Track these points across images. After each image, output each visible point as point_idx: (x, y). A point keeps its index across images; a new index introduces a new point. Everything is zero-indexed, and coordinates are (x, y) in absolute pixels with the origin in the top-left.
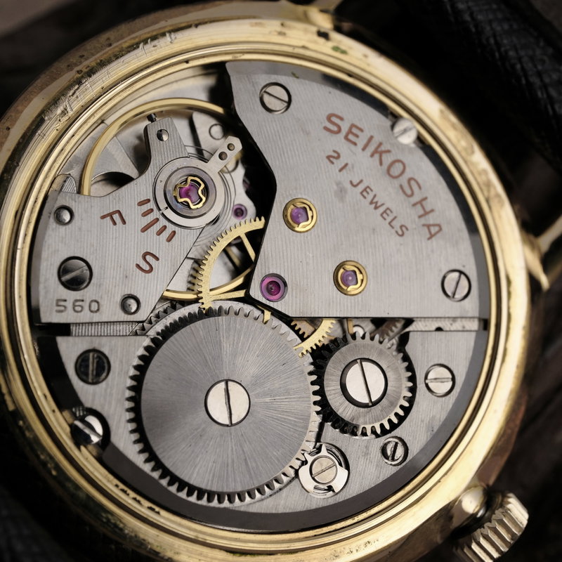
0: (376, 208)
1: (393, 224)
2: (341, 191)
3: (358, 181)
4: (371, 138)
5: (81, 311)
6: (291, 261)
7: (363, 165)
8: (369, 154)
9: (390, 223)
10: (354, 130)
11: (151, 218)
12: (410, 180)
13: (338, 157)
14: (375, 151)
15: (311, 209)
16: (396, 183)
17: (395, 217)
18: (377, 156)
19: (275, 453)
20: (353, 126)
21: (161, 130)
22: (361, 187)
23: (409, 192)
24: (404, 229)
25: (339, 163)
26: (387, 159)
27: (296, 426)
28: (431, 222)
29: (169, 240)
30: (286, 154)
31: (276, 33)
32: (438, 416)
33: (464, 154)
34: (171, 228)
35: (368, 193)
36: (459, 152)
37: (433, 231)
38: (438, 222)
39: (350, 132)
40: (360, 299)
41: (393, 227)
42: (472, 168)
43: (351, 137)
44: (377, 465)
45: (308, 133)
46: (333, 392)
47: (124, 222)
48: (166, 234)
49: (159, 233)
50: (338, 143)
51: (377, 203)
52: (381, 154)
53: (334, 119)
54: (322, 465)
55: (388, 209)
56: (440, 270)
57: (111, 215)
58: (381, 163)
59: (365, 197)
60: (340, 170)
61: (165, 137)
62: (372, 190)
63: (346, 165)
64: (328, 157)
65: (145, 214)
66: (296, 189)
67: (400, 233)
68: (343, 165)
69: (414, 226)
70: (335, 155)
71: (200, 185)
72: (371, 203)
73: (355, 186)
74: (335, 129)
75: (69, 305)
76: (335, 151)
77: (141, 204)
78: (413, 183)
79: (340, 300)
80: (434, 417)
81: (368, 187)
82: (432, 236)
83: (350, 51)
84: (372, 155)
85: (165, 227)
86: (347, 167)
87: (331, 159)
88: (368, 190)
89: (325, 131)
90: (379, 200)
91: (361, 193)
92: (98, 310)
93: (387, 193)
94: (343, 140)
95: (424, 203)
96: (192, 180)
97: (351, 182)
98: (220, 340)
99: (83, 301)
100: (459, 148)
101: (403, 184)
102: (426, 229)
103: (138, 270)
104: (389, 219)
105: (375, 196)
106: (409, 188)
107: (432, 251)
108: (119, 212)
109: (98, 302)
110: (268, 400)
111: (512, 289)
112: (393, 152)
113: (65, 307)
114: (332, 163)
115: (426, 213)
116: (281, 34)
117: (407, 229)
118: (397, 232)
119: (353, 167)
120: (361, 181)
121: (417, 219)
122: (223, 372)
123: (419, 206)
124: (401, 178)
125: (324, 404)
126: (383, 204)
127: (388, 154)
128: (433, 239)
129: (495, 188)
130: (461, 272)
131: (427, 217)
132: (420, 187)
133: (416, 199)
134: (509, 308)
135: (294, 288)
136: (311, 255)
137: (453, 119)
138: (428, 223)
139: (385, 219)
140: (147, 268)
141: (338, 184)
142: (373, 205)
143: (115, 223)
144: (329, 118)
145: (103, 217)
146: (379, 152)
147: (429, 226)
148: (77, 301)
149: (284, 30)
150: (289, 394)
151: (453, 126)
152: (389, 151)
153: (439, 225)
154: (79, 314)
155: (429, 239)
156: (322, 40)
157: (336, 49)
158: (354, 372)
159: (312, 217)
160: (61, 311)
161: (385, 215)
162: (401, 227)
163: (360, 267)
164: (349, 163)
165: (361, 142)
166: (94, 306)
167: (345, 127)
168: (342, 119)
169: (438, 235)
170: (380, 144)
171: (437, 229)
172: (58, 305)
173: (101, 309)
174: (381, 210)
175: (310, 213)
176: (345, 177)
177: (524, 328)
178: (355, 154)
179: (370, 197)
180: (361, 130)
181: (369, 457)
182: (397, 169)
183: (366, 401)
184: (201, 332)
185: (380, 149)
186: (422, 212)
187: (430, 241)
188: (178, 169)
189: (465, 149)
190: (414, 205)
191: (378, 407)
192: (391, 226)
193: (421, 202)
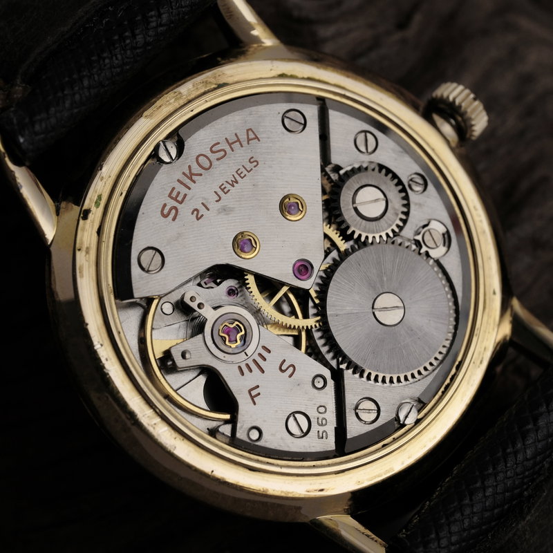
0: (237, 182)
1: (249, 169)
2: (225, 210)
3: (216, 195)
4: (179, 181)
5: (326, 420)
7: (203, 190)
8: (193, 184)
9: (249, 172)
10: (174, 195)
11: (253, 366)
12: (212, 151)
13: (197, 210)
14: (191, 179)
16: (215, 163)
17: (243, 166)
18: (195, 178)
20: (170, 196)
21: (182, 356)
22: (221, 193)
23: (222, 153)
24: (252, 160)
25: (203, 211)
26: (196, 169)
27: (402, 258)
28: (246, 137)
29: (268, 351)
31: (87, 256)
34: (260, 350)
35: (225, 188)
37: (252, 136)
38: (245, 131)
39: (175, 199)
41: (252, 169)
43: (180, 199)
44: (428, 197)
46: (378, 228)
47: (258, 387)
48: (265, 354)
49: (265, 359)
50: (184, 210)
51: (232, 181)
52: (192, 174)
53: (166, 212)
54: (429, 240)
55: (237, 172)
56: (283, 133)
57: (252, 398)
58: (201, 175)
59: (229, 191)
60: (208, 210)
62: (223, 184)
63: (203, 204)
64: (198, 219)
65: (251, 371)
66: (225, 247)
67: (255, 163)
68: (203, 207)
69: (250, 152)
70: (195, 212)
72: (233, 186)
73: (220, 198)
74: (174, 211)
75: (321, 429)
76: (192, 214)
77: (242, 374)
78: (214, 149)
79: (310, 217)
80: (393, 150)
81: (220, 187)
82: (257, 138)
83: (98, 193)
84: (194, 182)
85: (260, 355)
86: (205, 203)
87: (199, 216)
88: (222, 187)
89: (176, 220)
90: (230, 178)
91: (225, 193)
92: (324, 406)
93: (223, 171)
94: (183, 205)
95: (230, 142)
97: (217, 201)
98: (345, 314)
99: (318, 419)
101: (216, 158)
102: (250, 142)
103: (293, 376)
104: (245, 172)
105: (227, 182)
106: (219, 152)
107: (268, 138)
108: (250, 391)
109: (319, 407)
110: (385, 279)
111: (289, 74)
112: (190, 163)
113: (323, 432)
114: (202, 215)
115: (238, 140)
116: (87, 252)
117: (252, 158)
118: (255, 167)
119: (205, 199)
120: (216, 193)
121: (244, 148)
123: (233, 146)
124: (211, 159)
126: (233, 176)
127: (192, 168)
128: (258, 136)
130: (284, 116)
131: (241, 140)
132: (218, 143)
133: (227, 148)
134: (303, 79)
135: (304, 254)
138: (246, 140)
139: (245, 175)
140: (291, 369)
141: (219, 212)
142: (235, 184)
143: (259, 394)
144: (165, 216)
146: (191, 176)
147: (249, 140)
148: (318, 423)
149: (84, 249)
150: (380, 262)
152: (190, 167)
153: (248, 130)
154: (328, 421)
155: (259, 141)
156: (91, 216)
157: (97, 204)
158: (363, 210)
159: (248, 235)
160: (327, 435)
161: (242, 175)
162: (251, 162)
164: (201, 201)
165: (183, 190)
166: (322, 410)
167: (172, 203)
168: (165, 205)
169: (255, 131)
170: (184, 173)
171: (250, 133)
172: (322, 438)
174: (238, 177)
175: (245, 237)
176: (214, 206)
177: (318, 68)
178: (194, 196)
179: (229, 187)
180: (174, 189)
181: (422, 203)
182: (204, 162)
183: (383, 203)
185: (189, 175)
186: (238, 144)
187: (260, 139)
188: (214, 343)
190: (232, 150)
192: (250, 171)
193: (230, 144)
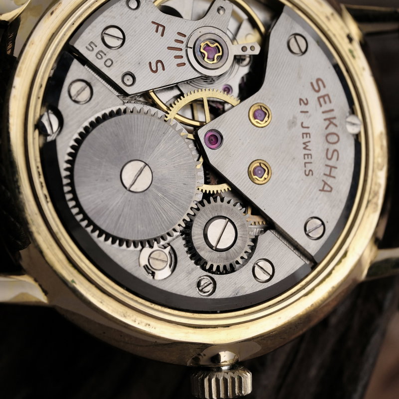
0: (305, 148)
1: (307, 165)
2: (293, 123)
3: (306, 126)
4: (332, 110)
5: (99, 59)
6: (235, 134)
7: (316, 120)
8: (325, 117)
9: (305, 163)
10: (326, 98)
11: (178, 45)
12: (335, 150)
13: (306, 104)
14: (329, 119)
15: (268, 117)
16: (327, 145)
17: (311, 163)
18: (327, 122)
19: (139, 227)
20: (328, 95)
21: (222, 7)
22: (306, 131)
23: (329, 156)
24: (311, 173)
25: (304, 108)
26: (332, 129)
27: (164, 222)
28: (329, 183)
29: (179, 65)
30: (279, 77)
31: (325, 15)
32: (246, 289)
33: (376, 166)
34: (185, 60)
35: (307, 137)
36: (374, 163)
37: (326, 188)
38: (332, 186)
39: (323, 97)
40: (255, 188)
41: (305, 167)
42: (374, 177)
43: (322, 100)
44: (190, 285)
45: (300, 78)
46: (199, 224)
47: (162, 35)
48: (179, 61)
49: (176, 57)
50: (312, 97)
51: (307, 146)
52: (331, 123)
53: (320, 83)
54: (160, 256)
55: (311, 154)
56: (312, 213)
57: (158, 25)
58: (327, 128)
59: (303, 138)
60: (302, 112)
61: (221, 12)
62: (310, 137)
63: (307, 112)
64: (301, 100)
65: (177, 41)
66: (270, 100)
67: (307, 173)
68: (305, 110)
69: (317, 177)
70: (306, 102)
71: (219, 52)
72: (304, 143)
73: (303, 127)
74: (317, 88)
75: (96, 50)
76: (307, 99)
77: (179, 34)
78: (336, 153)
79: (245, 178)
80: (243, 287)
82: (323, 190)
83: (357, 59)
84: (325, 120)
85: (182, 57)
86: (306, 114)
87: (302, 102)
88: (308, 135)
89: (310, 85)
90: (310, 146)
91: (303, 134)
92: (109, 67)
93: (318, 146)
94: (316, 98)
95: (333, 169)
96: (217, 46)
97: (302, 123)
98: (161, 141)
99: (105, 55)
100: (376, 161)
101: (330, 149)
102: (323, 183)
103: (148, 65)
104: (307, 160)
105: (309, 142)
106: (331, 155)
107: (317, 198)
108: (164, 27)
109: (112, 63)
110: (160, 195)
111: (343, 260)
112: (338, 128)
113: (93, 49)
114: (300, 104)
115: (330, 176)
116: (328, 18)
117: (312, 174)
118: (305, 171)
119: (309, 116)
120: (308, 128)
121: (322, 174)
122: (148, 158)
123: (329, 168)
124: (331, 145)
125: (189, 226)
126: (310, 150)
127: (334, 127)
128: (323, 192)
129: (378, 199)
130: (323, 224)
131: (329, 178)
132: (337, 159)
133: (330, 163)
134: (333, 269)
135: (224, 150)
136: (248, 141)
137: (385, 143)
138: (326, 182)
139: (305, 158)
140: (154, 69)
141: (295, 118)
142: (304, 146)
143: (157, 31)
144: (318, 80)
145: (153, 23)
146: (330, 121)
147: (325, 183)
148: (102, 51)
149: (331, 17)
150: (174, 202)
151: (382, 146)
152: (336, 126)
153: (331, 188)
154: (97, 59)
155: (320, 190)
156: (347, 40)
157: (351, 51)
158: (220, 223)
159: (266, 122)
160: (89, 50)
161: (306, 156)
162: (310, 170)
163: (270, 171)
164: (310, 112)
165: (326, 107)
166: (109, 63)
167: (323, 92)
168: (324, 86)
169: (327, 193)
170: (334, 118)
171: (329, 189)
172: (90, 45)
173: (111, 67)
174: (307, 152)
175: (266, 119)
176: (301, 118)
177: (333, 287)
178: (316, 110)
179: (306, 140)
180: (330, 102)
181: (189, 276)
182: (333, 139)
183: (214, 244)
184: (154, 127)
185: (332, 120)
186: (328, 173)
187: (320, 192)
188: (215, 34)
189: (378, 164)
190: (327, 166)
191: (218, 254)
192: (305, 165)
193: (331, 167)
